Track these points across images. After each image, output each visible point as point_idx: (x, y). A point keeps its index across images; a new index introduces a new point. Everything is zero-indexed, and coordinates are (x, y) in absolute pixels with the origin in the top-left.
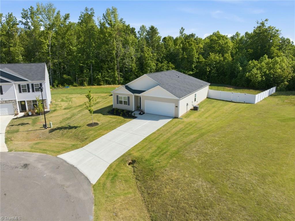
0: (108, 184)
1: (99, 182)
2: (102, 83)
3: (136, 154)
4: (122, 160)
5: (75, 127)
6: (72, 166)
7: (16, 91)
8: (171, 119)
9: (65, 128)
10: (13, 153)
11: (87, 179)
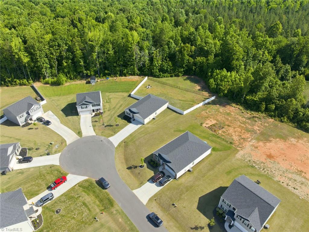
0: (118, 147)
1: (116, 147)
2: (127, 75)
3: (126, 140)
4: (122, 142)
5: (112, 126)
6: (111, 142)
7: (91, 106)
8: (141, 125)
9: (109, 126)
10: (97, 136)
11: (114, 146)
